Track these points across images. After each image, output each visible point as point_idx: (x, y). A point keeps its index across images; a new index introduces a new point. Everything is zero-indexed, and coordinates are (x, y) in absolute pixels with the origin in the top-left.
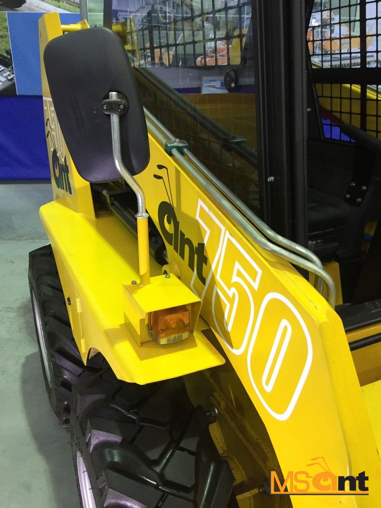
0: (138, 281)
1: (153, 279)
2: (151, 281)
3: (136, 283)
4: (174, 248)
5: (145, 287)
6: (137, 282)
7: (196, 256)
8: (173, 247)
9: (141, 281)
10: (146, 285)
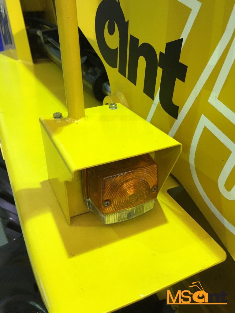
0: (65, 114)
1: (89, 111)
2: (86, 114)
3: (61, 116)
4: (120, 71)
5: (76, 122)
6: (63, 115)
7: (160, 71)
8: (117, 69)
9: (68, 114)
10: (78, 119)
